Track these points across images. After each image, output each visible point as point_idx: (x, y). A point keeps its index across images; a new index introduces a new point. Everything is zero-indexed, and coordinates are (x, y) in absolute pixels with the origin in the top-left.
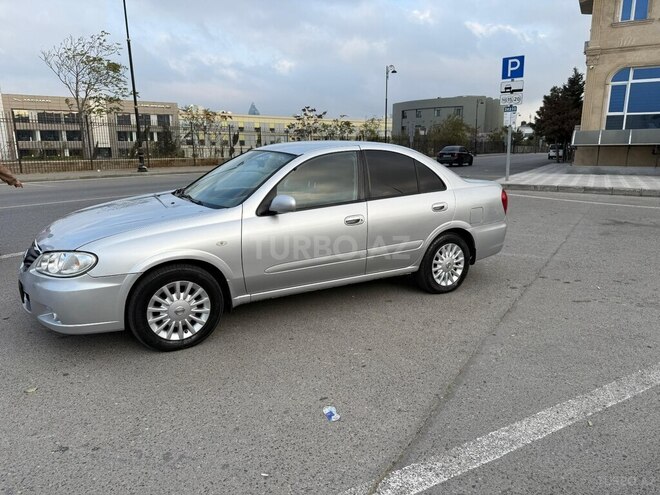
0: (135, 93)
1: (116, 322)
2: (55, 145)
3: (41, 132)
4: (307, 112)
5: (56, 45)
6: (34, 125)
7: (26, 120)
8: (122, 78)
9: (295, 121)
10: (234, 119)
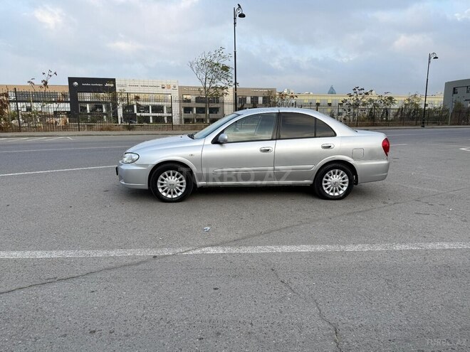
0: (236, 84)
1: (144, 185)
2: (203, 116)
3: (197, 108)
4: (357, 90)
5: (197, 57)
6: (194, 105)
7: (189, 101)
8: (230, 75)
9: (347, 98)
10: (299, 98)
